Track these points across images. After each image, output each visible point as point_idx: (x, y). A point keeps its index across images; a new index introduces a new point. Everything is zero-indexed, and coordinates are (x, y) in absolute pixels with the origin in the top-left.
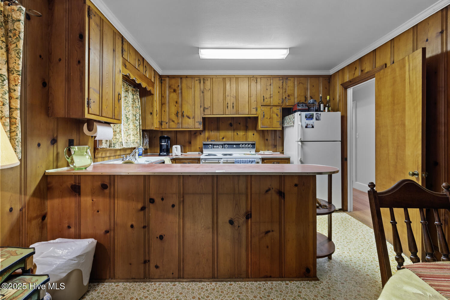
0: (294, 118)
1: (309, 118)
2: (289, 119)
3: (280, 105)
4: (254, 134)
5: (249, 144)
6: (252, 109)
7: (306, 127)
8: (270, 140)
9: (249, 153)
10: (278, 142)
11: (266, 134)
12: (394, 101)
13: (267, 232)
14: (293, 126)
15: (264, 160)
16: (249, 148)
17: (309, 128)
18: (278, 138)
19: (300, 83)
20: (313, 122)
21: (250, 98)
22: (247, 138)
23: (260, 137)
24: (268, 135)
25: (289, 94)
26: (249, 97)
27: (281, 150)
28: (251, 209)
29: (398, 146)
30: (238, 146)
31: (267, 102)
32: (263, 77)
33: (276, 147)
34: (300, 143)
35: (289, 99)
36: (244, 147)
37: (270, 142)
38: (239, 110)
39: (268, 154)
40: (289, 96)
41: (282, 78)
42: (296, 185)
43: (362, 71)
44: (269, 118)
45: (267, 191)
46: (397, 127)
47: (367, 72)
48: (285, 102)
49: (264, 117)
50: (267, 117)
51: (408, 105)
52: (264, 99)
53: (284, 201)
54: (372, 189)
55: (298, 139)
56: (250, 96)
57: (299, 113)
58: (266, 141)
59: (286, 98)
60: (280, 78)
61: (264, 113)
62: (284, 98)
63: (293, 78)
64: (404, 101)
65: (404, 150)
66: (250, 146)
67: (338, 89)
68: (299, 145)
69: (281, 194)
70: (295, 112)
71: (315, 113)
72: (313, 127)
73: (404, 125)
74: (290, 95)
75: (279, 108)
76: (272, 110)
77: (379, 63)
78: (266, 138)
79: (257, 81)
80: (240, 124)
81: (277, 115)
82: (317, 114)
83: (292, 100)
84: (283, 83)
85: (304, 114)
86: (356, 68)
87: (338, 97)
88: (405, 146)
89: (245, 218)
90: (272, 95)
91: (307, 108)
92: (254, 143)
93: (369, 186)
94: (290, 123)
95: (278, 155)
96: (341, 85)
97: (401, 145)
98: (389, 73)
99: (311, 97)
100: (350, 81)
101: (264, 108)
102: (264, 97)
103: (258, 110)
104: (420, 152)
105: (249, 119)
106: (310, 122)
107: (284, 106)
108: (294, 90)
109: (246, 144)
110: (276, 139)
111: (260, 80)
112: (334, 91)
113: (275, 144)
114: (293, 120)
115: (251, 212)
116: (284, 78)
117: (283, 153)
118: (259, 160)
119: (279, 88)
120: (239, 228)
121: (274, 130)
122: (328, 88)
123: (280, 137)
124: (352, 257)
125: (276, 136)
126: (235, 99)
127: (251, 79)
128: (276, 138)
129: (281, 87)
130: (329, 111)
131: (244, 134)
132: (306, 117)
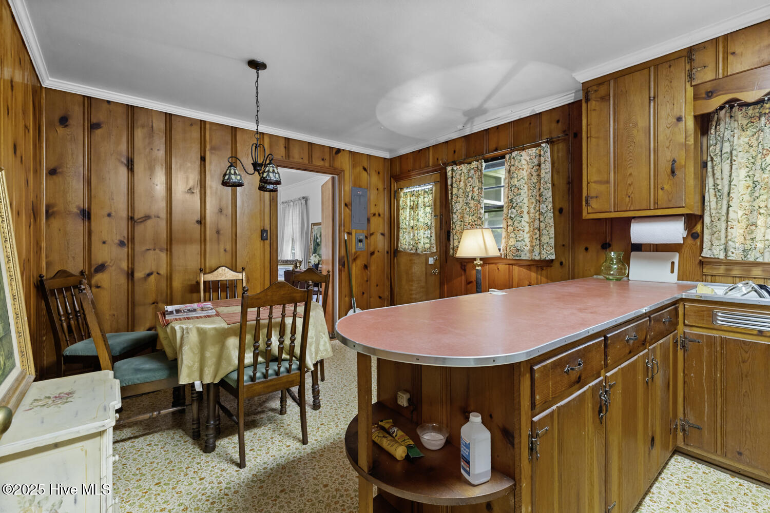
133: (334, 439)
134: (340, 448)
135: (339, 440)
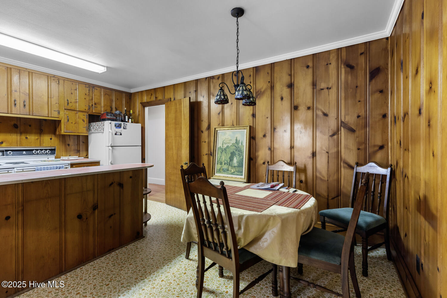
0: (104, 125)
1: (118, 127)
2: (97, 126)
3: (86, 111)
4: (51, 139)
5: (46, 150)
6: (53, 111)
7: (116, 134)
8: (72, 145)
9: (46, 159)
10: (82, 147)
11: (67, 138)
12: (176, 122)
13: (110, 216)
14: (103, 133)
15: (72, 165)
16: (46, 154)
17: (118, 135)
18: (81, 143)
19: (106, 94)
20: (121, 131)
21: (50, 99)
22: (42, 143)
23: (60, 141)
24: (70, 139)
25: (96, 102)
26: (48, 97)
27: (85, 154)
28: (97, 201)
29: (178, 149)
30: (30, 152)
31: (72, 106)
32: (66, 79)
33: (79, 152)
34: (110, 148)
35: (96, 107)
36: (39, 153)
37: (73, 147)
38: (34, 110)
39: (75, 159)
40: (95, 104)
41: (88, 86)
42: (131, 177)
43: (156, 98)
44: (74, 123)
45: (111, 185)
46: (177, 138)
47: (160, 100)
48: (91, 109)
49: (69, 122)
50: (71, 122)
51: (183, 126)
52: (68, 103)
53: (123, 189)
54: (182, 168)
55: (109, 144)
56: (50, 97)
57: (110, 121)
58: (67, 146)
59: (92, 105)
60: (87, 85)
61: (68, 117)
62: (91, 105)
63: (100, 88)
64: (181, 124)
65: (181, 151)
66: (49, 152)
67: (138, 106)
68: (110, 149)
69: (121, 185)
70: (104, 120)
71: (122, 123)
72: (121, 134)
73: (181, 137)
74: (97, 104)
75: (86, 114)
76: (78, 115)
77: (167, 96)
78: (67, 143)
79: (59, 82)
80: (30, 126)
81: (83, 121)
82: (124, 124)
83: (99, 108)
84: (89, 90)
85: (114, 123)
86: (152, 95)
87: (137, 112)
88: (181, 148)
89: (92, 210)
90: (77, 100)
91: (115, 118)
92: (54, 148)
93: (181, 167)
94: (99, 130)
95: (82, 160)
96: (140, 103)
97: (179, 149)
98: (173, 105)
99: (116, 108)
100: (148, 103)
101: (67, 112)
102: (68, 100)
103: (60, 113)
104: (188, 152)
105: (44, 122)
106: (118, 130)
107: (90, 113)
108: (100, 99)
109: (42, 150)
110: (79, 144)
111: (63, 82)
112: (134, 106)
113: (78, 149)
114: (102, 127)
115: (97, 204)
116: (90, 86)
117: (88, 158)
118: (68, 166)
119: (86, 94)
120: (87, 219)
121: (77, 136)
122: (129, 103)
123: (83, 142)
124: (158, 220)
125: (79, 141)
126: (28, 96)
127: (51, 78)
128: (79, 142)
129: (87, 94)
130: (132, 122)
131: (37, 138)
132: (115, 126)
133: (171, 264)
134: (166, 260)
135: (168, 264)
